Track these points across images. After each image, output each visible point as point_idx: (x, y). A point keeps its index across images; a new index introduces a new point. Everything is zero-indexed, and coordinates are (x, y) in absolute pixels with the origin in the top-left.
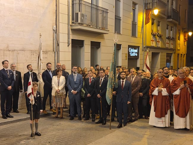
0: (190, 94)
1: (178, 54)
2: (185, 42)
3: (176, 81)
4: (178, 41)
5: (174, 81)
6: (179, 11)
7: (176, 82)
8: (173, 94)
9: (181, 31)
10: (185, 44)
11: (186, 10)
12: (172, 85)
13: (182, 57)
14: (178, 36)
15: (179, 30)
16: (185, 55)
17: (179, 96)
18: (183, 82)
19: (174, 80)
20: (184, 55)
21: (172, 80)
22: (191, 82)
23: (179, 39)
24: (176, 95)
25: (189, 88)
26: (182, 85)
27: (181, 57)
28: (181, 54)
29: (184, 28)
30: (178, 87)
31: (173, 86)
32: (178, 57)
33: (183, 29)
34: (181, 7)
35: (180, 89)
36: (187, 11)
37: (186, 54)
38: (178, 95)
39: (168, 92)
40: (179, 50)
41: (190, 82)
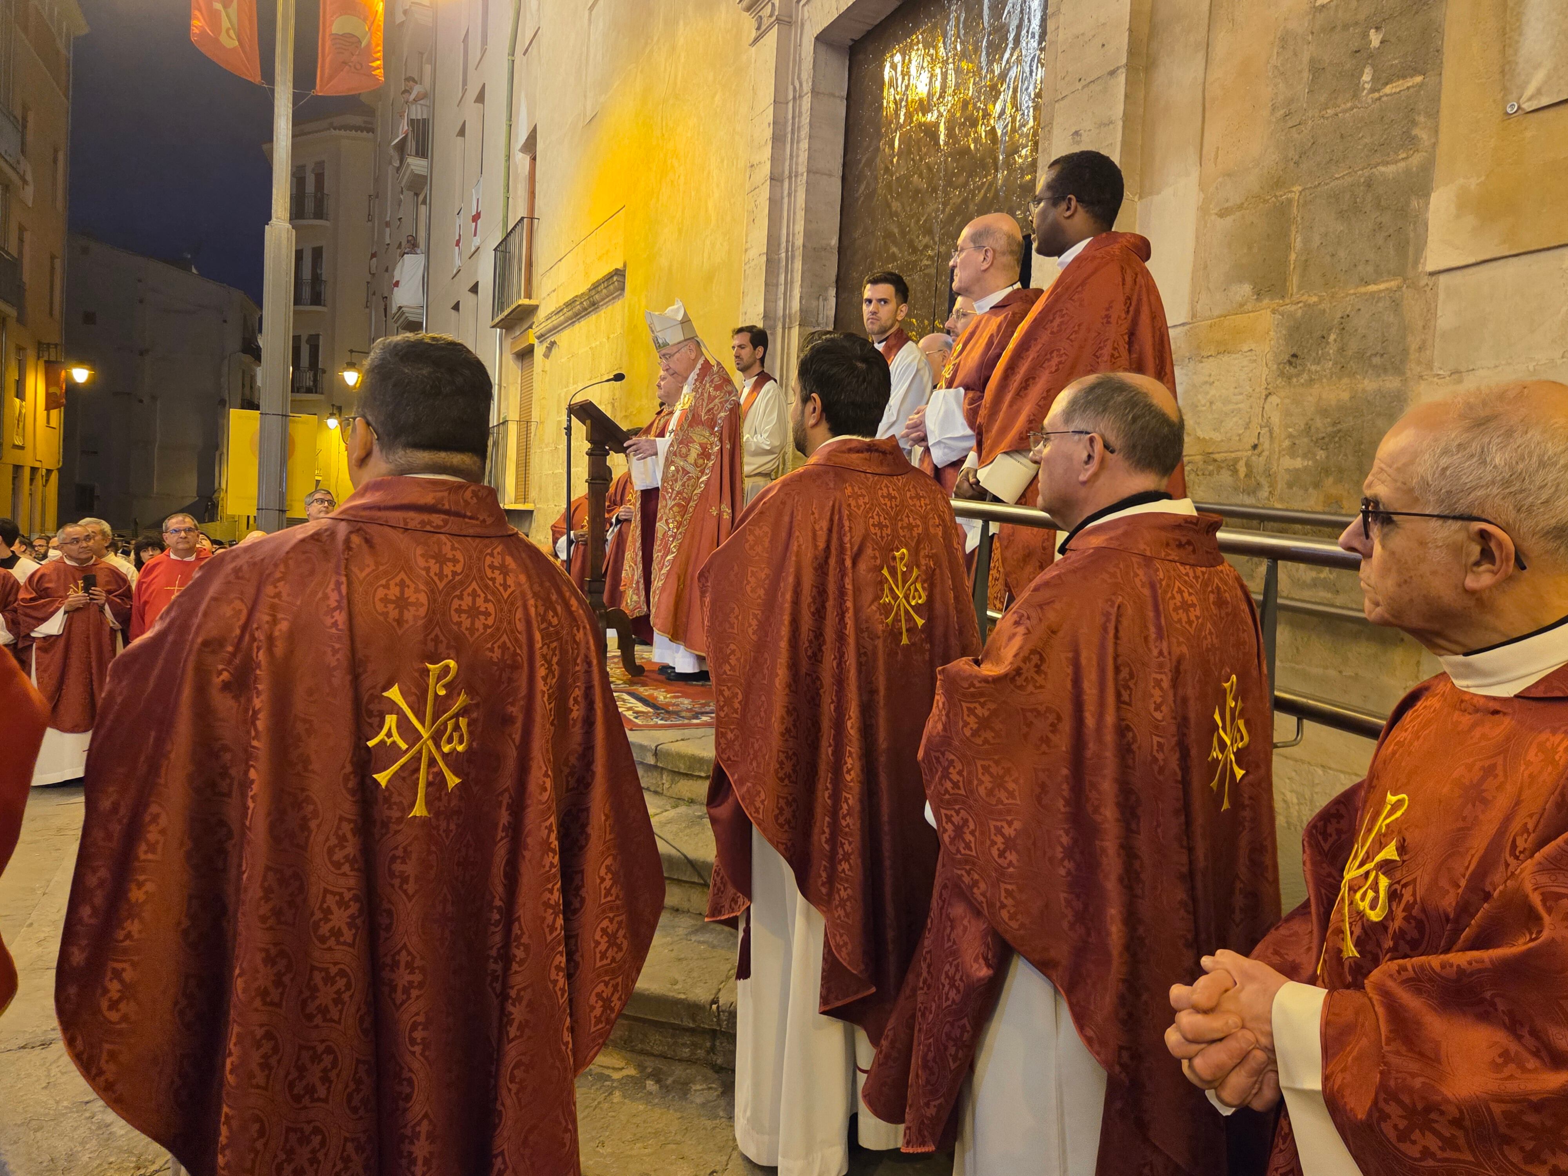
0: (113, 631)
1: (17, 468)
2: (54, 413)
3: (47, 579)
4: (17, 401)
5: (36, 581)
6: (20, 253)
7: (50, 581)
8: (33, 635)
9: (31, 354)
10: (54, 422)
11: (53, 257)
12: (28, 596)
13: (39, 481)
14: (12, 375)
15: (20, 349)
16: (54, 477)
17: (61, 643)
18: (81, 583)
19: (38, 575)
20: (49, 472)
21: (29, 573)
22: (121, 583)
23: (20, 394)
24: (47, 638)
25: (107, 607)
26: (76, 596)
27: (32, 480)
28: (34, 470)
29: (48, 345)
30: (57, 604)
31: (32, 600)
32: (14, 478)
33: (41, 347)
34: (27, 236)
35: (65, 612)
36: (58, 263)
37: (59, 470)
38: (57, 636)
39: (10, 631)
40: (22, 448)
41: (117, 582)
